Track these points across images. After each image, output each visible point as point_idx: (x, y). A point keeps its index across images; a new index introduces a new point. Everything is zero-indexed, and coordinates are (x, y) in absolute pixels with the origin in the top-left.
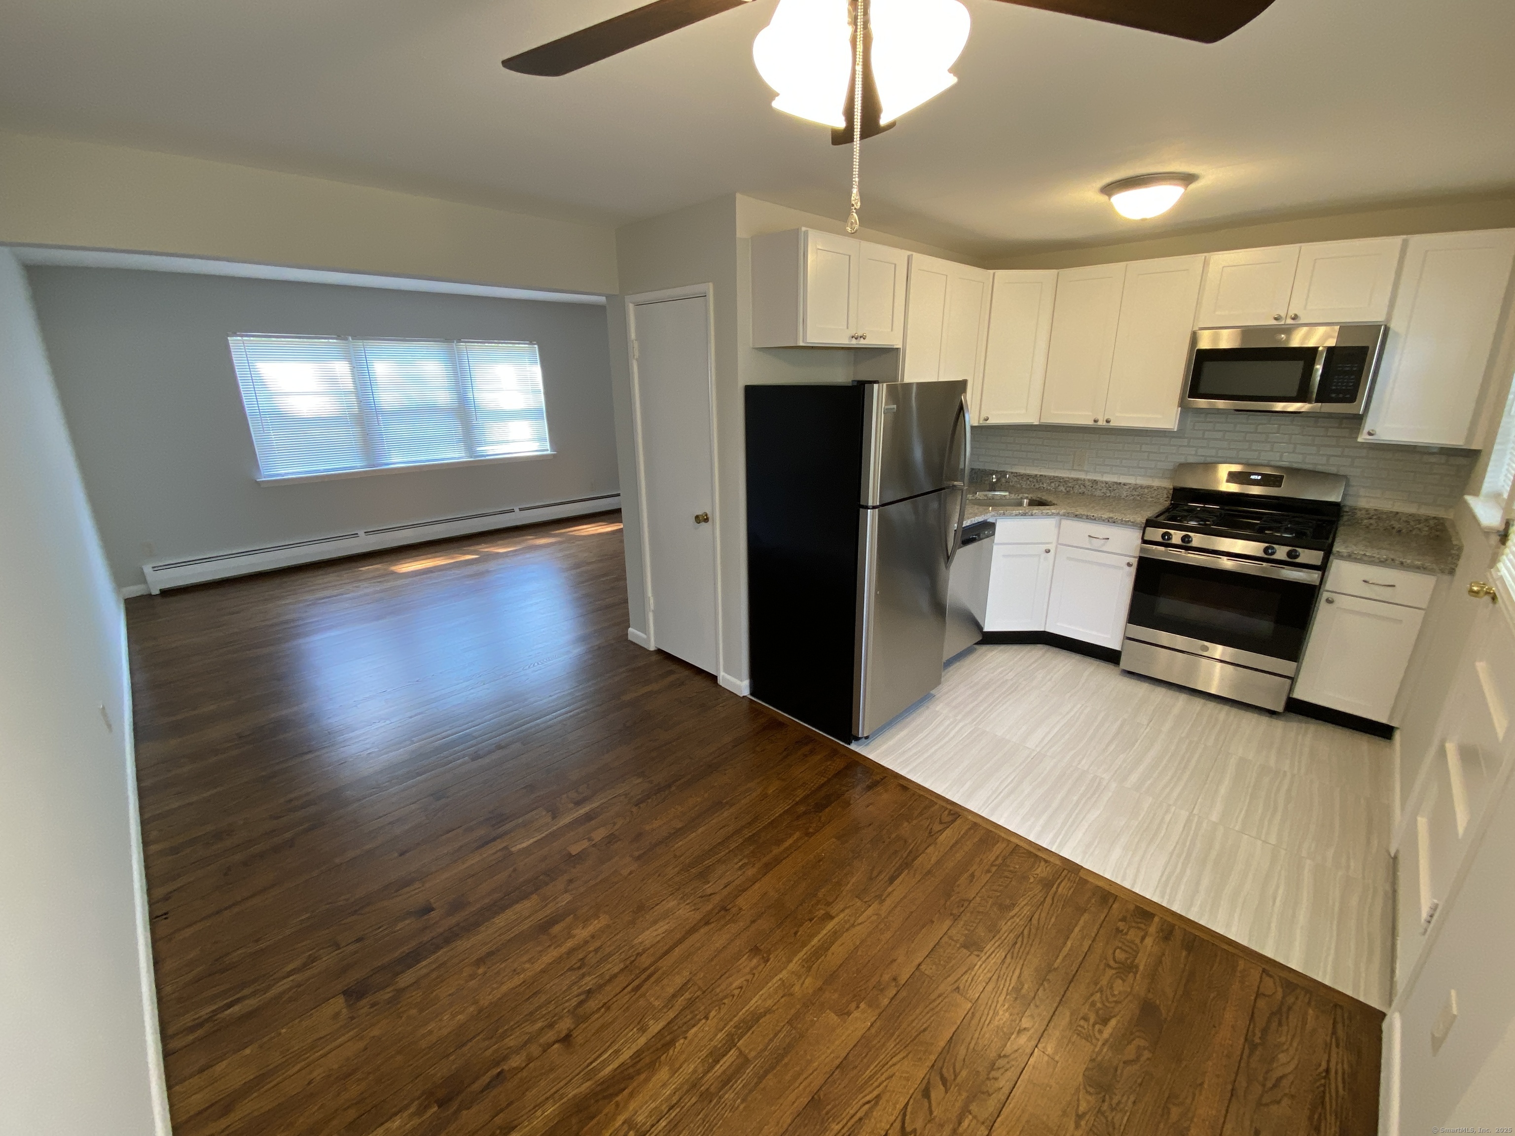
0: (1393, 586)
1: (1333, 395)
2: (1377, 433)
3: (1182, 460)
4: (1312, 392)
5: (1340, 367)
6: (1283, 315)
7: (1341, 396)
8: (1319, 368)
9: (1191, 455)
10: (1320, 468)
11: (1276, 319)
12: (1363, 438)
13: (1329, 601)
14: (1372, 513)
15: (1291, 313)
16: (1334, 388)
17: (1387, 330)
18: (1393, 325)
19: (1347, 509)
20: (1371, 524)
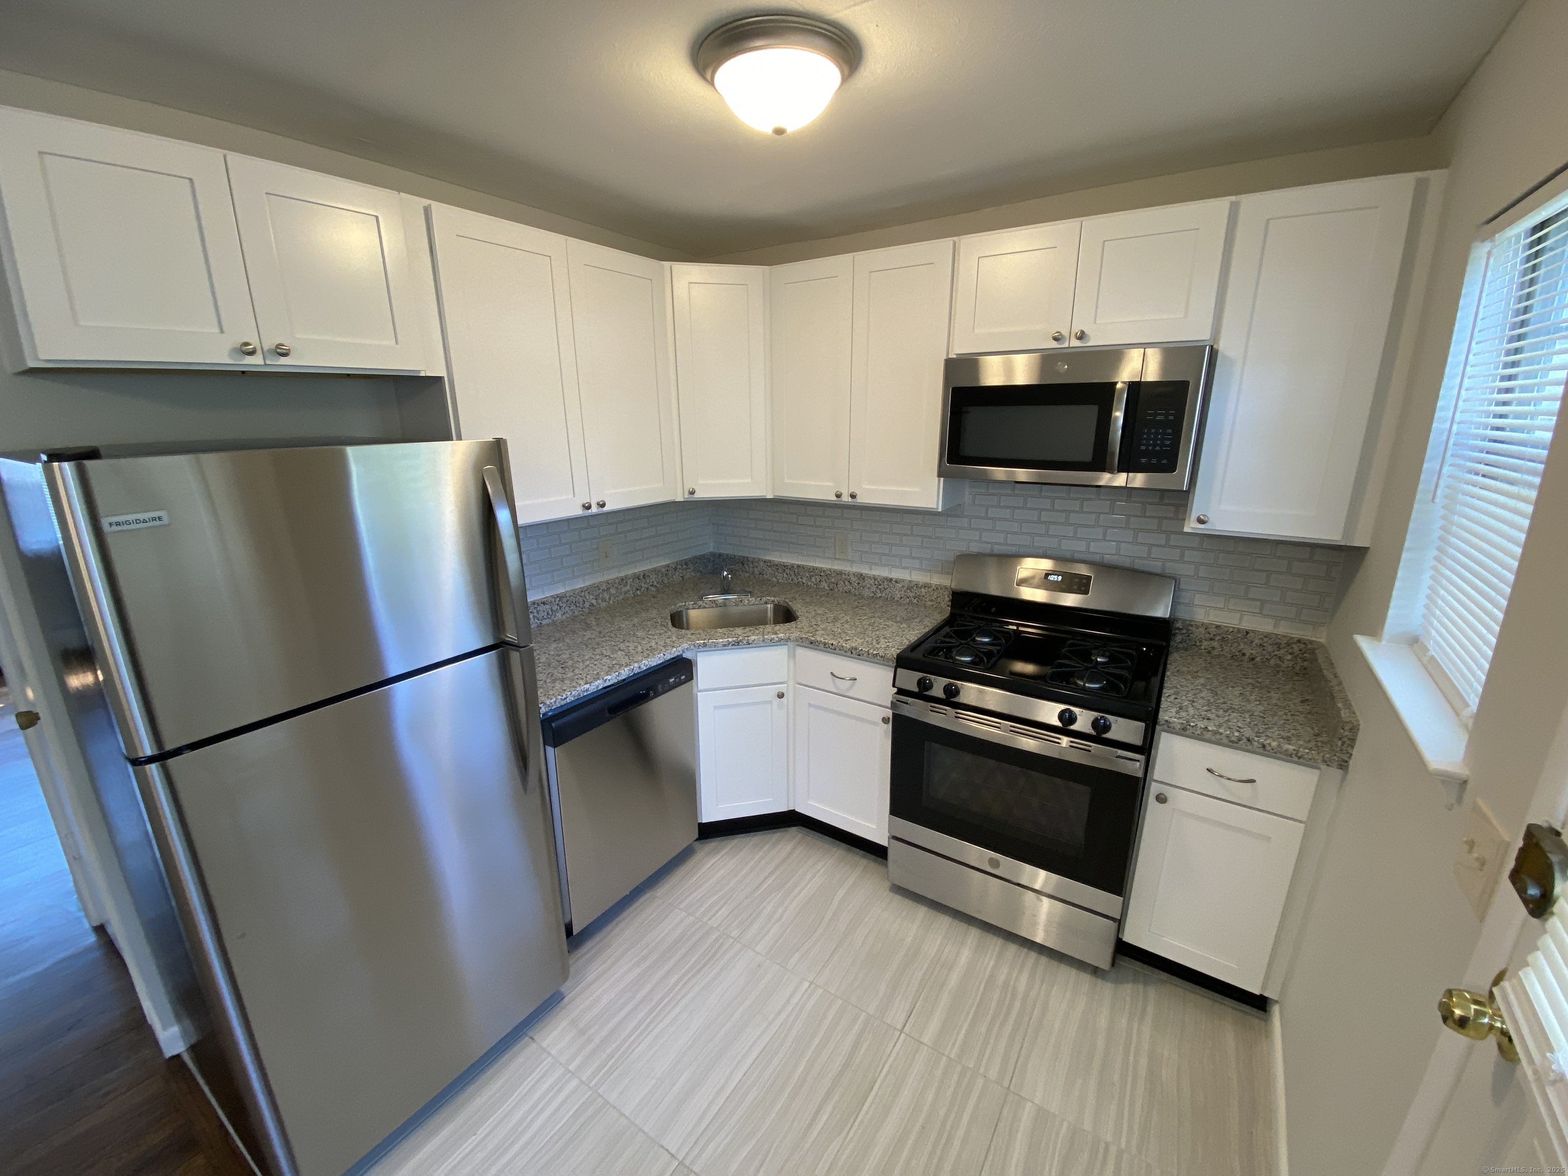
0: (1252, 781)
1: (1143, 460)
2: (1211, 520)
3: (963, 548)
4: (1113, 453)
5: (1150, 415)
6: (1065, 333)
7: (1154, 461)
8: (1119, 415)
9: (975, 541)
10: (1139, 565)
11: (1056, 339)
12: (1191, 526)
13: (1161, 799)
14: (1213, 630)
15: (1076, 329)
16: (1143, 448)
17: (1213, 353)
18: (1223, 347)
19: (1179, 625)
20: (1213, 648)
